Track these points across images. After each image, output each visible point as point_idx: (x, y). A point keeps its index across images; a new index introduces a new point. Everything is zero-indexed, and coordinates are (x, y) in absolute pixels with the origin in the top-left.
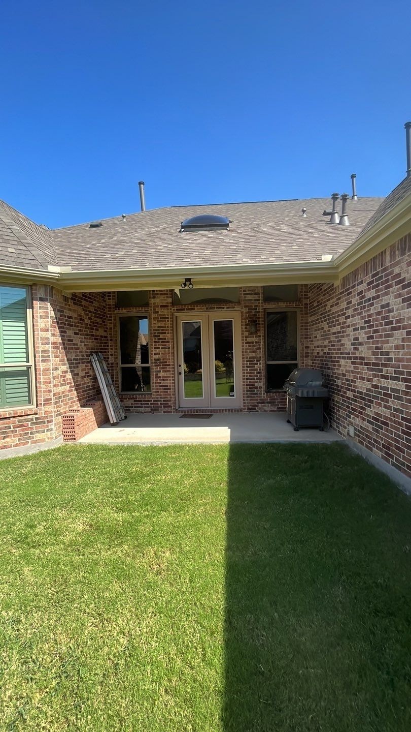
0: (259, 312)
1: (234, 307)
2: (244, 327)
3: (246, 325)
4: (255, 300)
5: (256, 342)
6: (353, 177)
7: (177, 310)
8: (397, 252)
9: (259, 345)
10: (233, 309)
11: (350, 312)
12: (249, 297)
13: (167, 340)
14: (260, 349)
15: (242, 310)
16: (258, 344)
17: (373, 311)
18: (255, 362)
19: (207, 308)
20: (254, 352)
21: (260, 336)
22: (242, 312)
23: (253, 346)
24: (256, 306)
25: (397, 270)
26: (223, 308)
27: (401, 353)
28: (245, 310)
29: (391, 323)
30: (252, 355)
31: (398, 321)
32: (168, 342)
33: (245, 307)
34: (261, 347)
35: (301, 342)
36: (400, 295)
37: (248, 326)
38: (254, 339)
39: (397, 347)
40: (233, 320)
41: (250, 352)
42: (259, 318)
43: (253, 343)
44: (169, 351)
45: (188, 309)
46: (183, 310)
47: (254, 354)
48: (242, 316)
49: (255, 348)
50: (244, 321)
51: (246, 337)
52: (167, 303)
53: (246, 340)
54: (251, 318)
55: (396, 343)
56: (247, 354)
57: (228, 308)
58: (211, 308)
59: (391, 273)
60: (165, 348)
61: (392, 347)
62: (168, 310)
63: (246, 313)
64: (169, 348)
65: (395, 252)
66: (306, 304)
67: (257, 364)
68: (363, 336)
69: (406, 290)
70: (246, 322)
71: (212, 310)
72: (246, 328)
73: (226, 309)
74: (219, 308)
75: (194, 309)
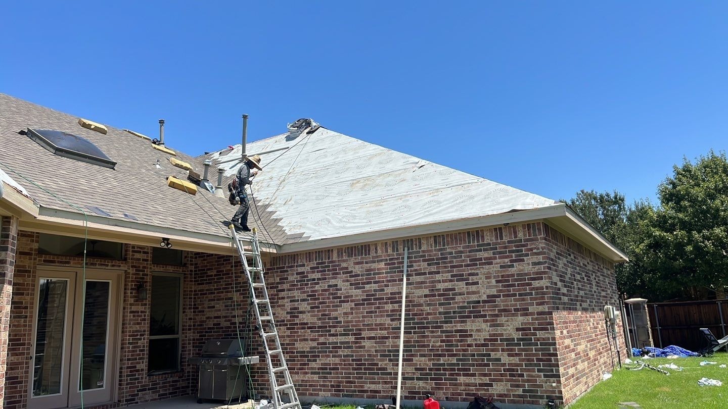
0: (147, 275)
1: (120, 266)
2: (129, 292)
3: (131, 289)
4: (144, 260)
5: (142, 312)
7: (44, 261)
8: (344, 254)
9: (145, 316)
10: (118, 268)
12: (137, 256)
13: (24, 305)
14: (144, 320)
15: (129, 271)
16: (143, 314)
17: (317, 287)
18: (139, 337)
20: (138, 324)
21: (146, 305)
22: (127, 273)
23: (138, 316)
24: (144, 267)
25: (344, 265)
26: (107, 265)
27: (350, 317)
28: (132, 271)
29: (340, 297)
30: (137, 328)
31: (345, 297)
32: (26, 308)
33: (132, 267)
34: (146, 317)
35: (184, 312)
36: (348, 281)
37: (134, 291)
38: (140, 308)
39: (345, 314)
40: (110, 281)
41: (134, 324)
42: (146, 282)
43: (138, 312)
44: (25, 322)
45: (61, 262)
47: (137, 326)
48: (127, 277)
49: (140, 318)
50: (129, 284)
51: (131, 305)
52: (31, 249)
53: (131, 308)
54: (137, 282)
55: (345, 311)
56: (130, 327)
57: (113, 266)
58: (92, 264)
59: (339, 265)
60: (19, 317)
61: (341, 314)
62: (30, 259)
63: (133, 274)
64: (26, 317)
65: (342, 253)
66: (191, 271)
67: (140, 339)
69: (353, 278)
70: (132, 285)
71: (92, 267)
72: (131, 293)
73: (109, 268)
74: (102, 265)
75: (68, 263)
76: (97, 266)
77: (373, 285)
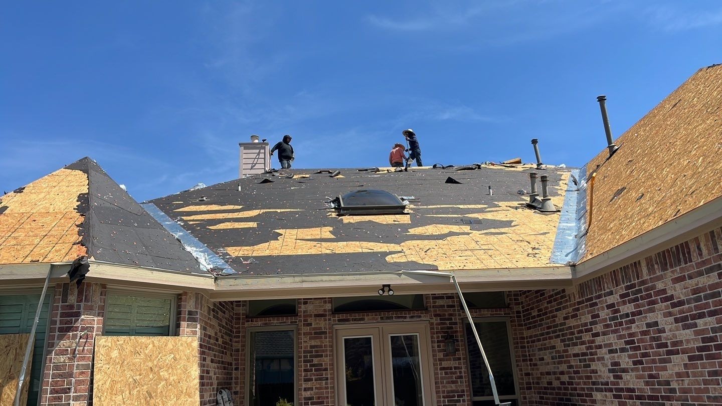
0: (456, 323)
1: (420, 317)
2: (436, 345)
3: (438, 342)
4: (448, 306)
5: (455, 368)
6: (534, 142)
7: (339, 320)
8: (656, 266)
9: (460, 372)
10: (418, 319)
11: (599, 328)
12: (440, 302)
13: (324, 367)
14: (461, 377)
15: (432, 321)
16: (458, 371)
17: (634, 329)
18: (456, 398)
19: (382, 318)
20: (453, 382)
21: (459, 359)
22: (432, 324)
23: (451, 373)
24: (451, 315)
25: (660, 286)
26: (405, 317)
27: (686, 382)
28: (435, 320)
29: (666, 345)
30: (451, 387)
31: (674, 344)
32: (326, 369)
33: (436, 315)
34: (463, 374)
35: (518, 366)
36: (670, 314)
37: (442, 344)
38: (452, 364)
39: (679, 375)
40: (417, 334)
41: (448, 383)
42: (456, 332)
43: (451, 368)
44: (326, 384)
45: (355, 320)
46: (347, 320)
47: (452, 385)
48: (432, 329)
49: (454, 376)
50: (435, 336)
51: (440, 360)
52: (325, 310)
53: (441, 364)
54: (445, 332)
55: (677, 370)
56: (444, 387)
57: (412, 317)
58: (388, 318)
59: (653, 287)
60: (321, 379)
61: (672, 375)
62: (325, 320)
63: (438, 324)
64: (327, 379)
65: (653, 266)
66: (518, 312)
67: (459, 401)
68: (625, 361)
69: (677, 309)
70: (438, 337)
71: (389, 321)
72: (439, 346)
73: (408, 319)
74: (399, 317)
75: (363, 319)
76: (394, 319)
77: (708, 319)
